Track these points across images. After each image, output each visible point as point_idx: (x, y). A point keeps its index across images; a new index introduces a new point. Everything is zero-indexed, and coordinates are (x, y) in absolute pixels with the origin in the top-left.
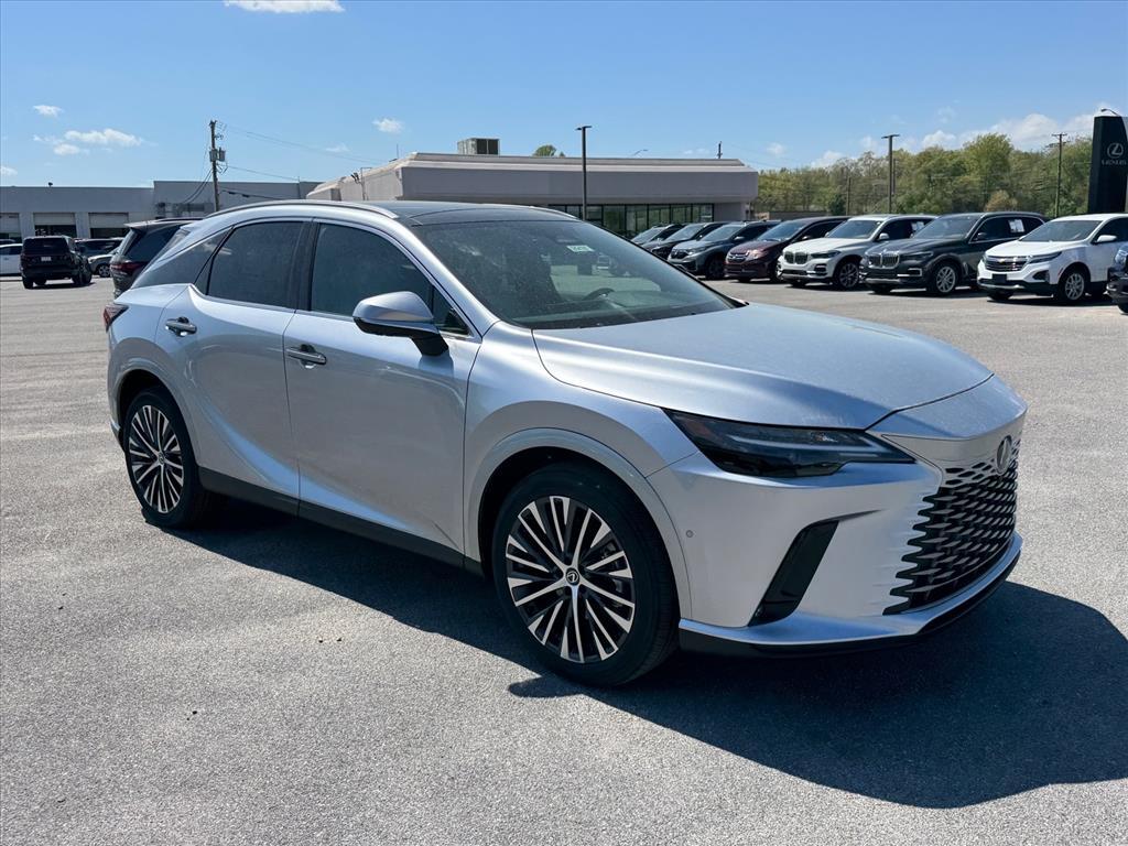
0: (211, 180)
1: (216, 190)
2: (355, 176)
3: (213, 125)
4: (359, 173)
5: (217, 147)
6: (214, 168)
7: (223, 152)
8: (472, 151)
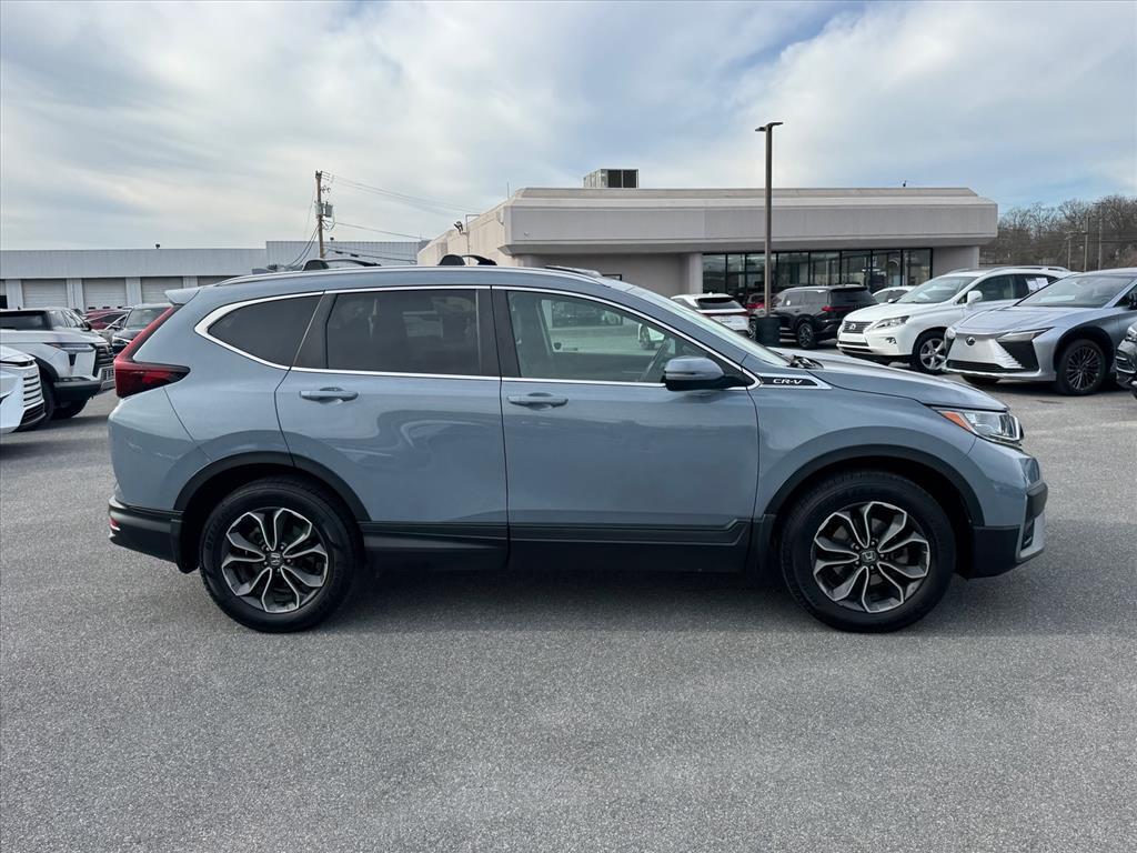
0: (317, 239)
1: (322, 250)
2: (459, 226)
3: (319, 176)
4: (463, 223)
5: (323, 200)
6: (320, 224)
7: (331, 207)
8: (600, 185)
